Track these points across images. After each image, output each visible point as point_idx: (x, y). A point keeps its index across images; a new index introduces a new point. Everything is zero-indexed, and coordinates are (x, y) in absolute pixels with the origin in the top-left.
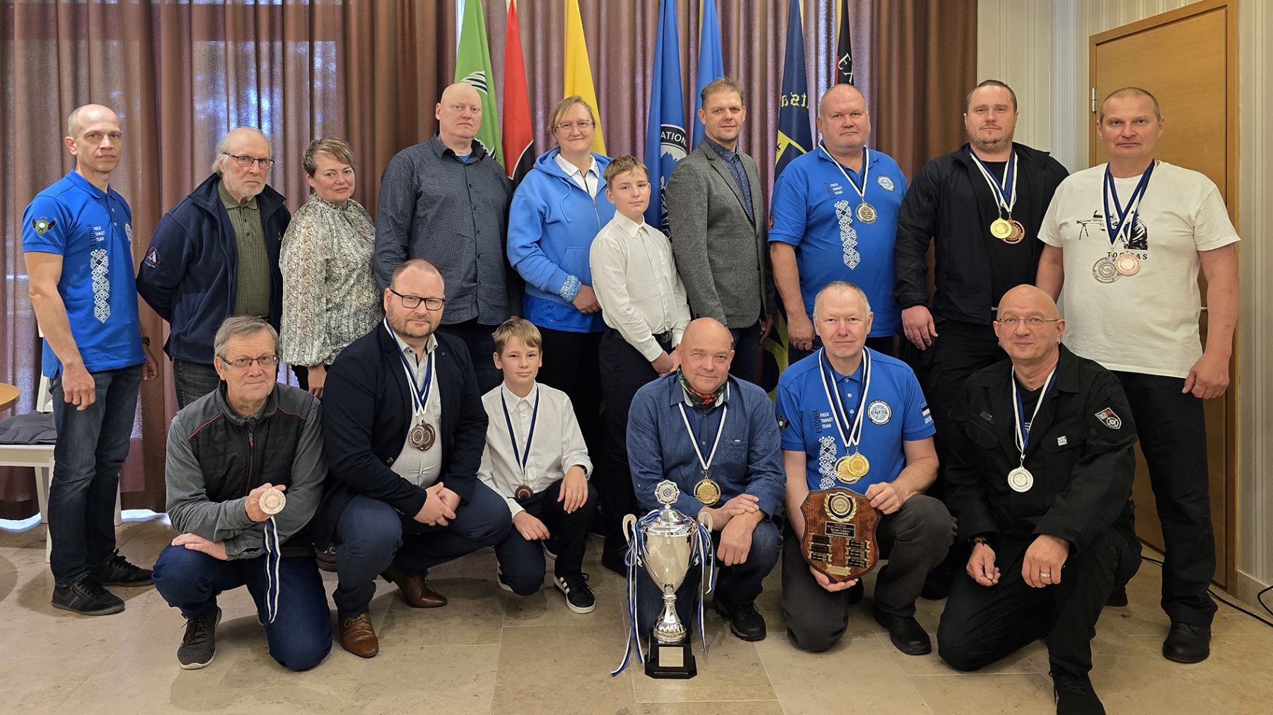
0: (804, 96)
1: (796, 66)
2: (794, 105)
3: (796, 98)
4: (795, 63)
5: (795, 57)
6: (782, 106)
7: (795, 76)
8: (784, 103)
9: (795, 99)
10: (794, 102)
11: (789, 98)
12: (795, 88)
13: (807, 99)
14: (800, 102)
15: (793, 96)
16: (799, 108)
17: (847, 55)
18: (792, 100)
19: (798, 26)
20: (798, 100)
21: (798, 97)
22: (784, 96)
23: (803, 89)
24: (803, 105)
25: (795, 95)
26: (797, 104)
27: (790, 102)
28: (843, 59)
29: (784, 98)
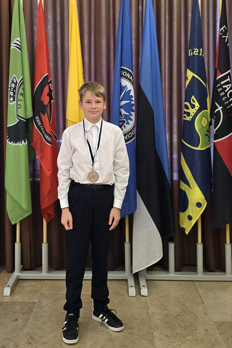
1: (196, 33)
4: (196, 31)
7: (196, 39)
8: (190, 54)
12: (196, 45)
13: (202, 51)
15: (195, 49)
18: (195, 52)
19: (198, 12)
21: (198, 50)
23: (200, 45)
24: (201, 55)
26: (197, 54)
28: (222, 29)
29: (190, 51)
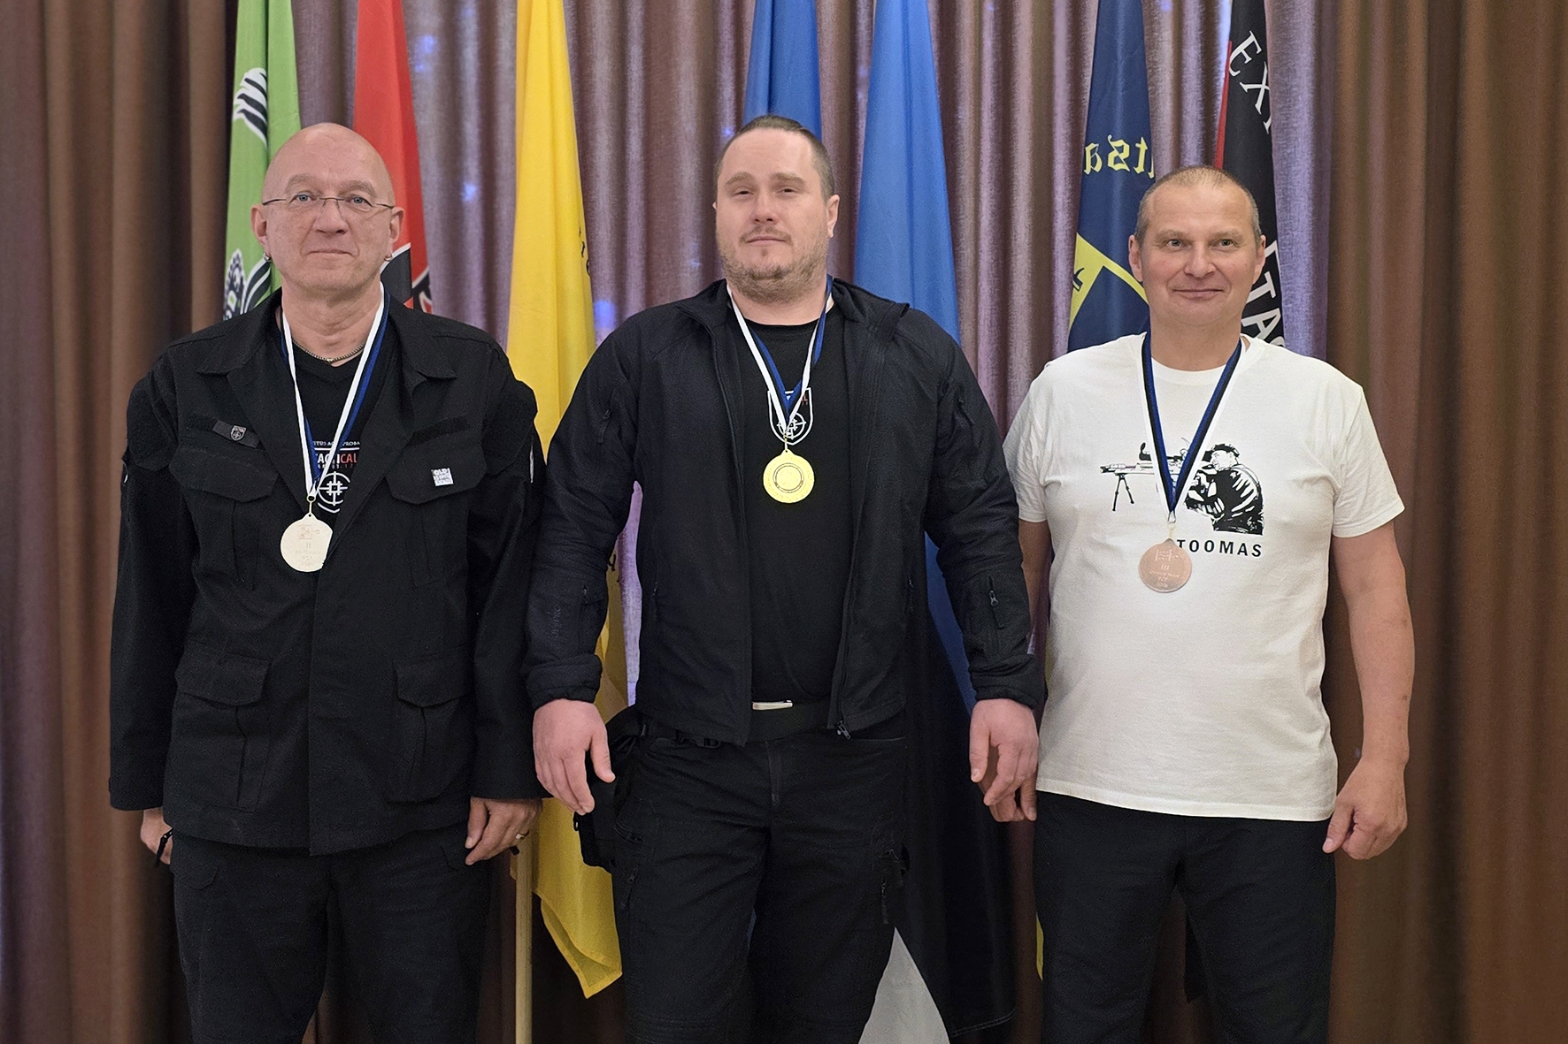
0: (1143, 146)
1: (1121, 68)
2: (1118, 167)
3: (1121, 149)
4: (1120, 57)
5: (1120, 42)
6: (1088, 171)
7: (1120, 94)
8: (1092, 166)
9: (1119, 151)
10: (1117, 160)
11: (1105, 150)
12: (1119, 123)
13: (1148, 153)
14: (1133, 161)
15: (1114, 144)
16: (1129, 175)
17: (1252, 39)
18: (1112, 156)
20: (1125, 154)
21: (1127, 147)
22: (1092, 146)
23: (1140, 126)
24: (1140, 169)
25: (1120, 143)
26: (1125, 166)
27: (1105, 161)
28: (1241, 49)
29: (1092, 151)
